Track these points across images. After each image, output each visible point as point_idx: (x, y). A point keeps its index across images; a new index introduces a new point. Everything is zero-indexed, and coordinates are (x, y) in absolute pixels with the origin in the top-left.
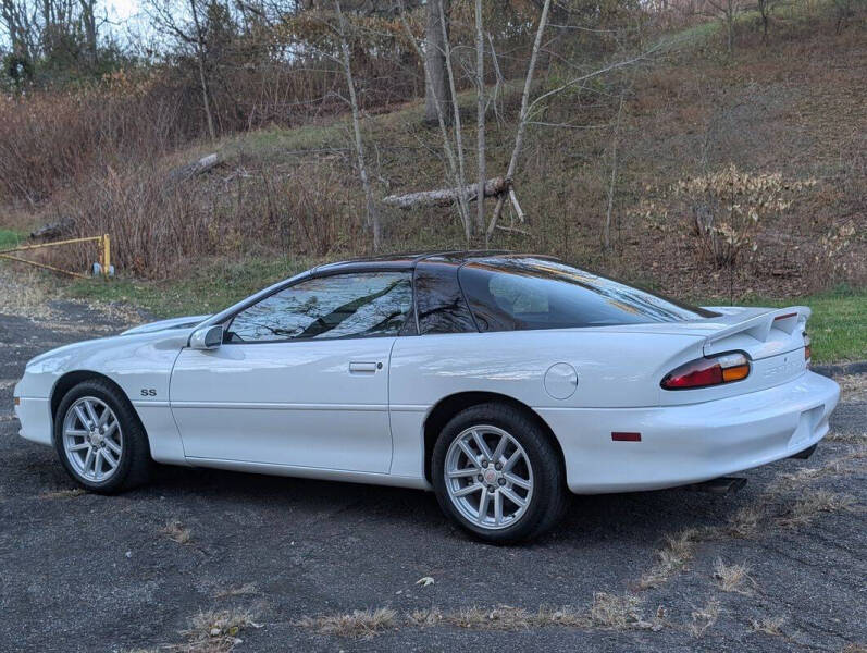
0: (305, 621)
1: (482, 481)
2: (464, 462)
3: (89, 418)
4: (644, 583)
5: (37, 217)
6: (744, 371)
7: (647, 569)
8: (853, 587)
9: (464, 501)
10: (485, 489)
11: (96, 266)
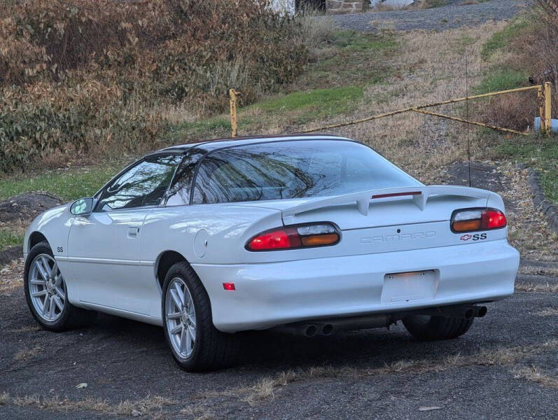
1: (182, 321)
3: (45, 270)
10: (183, 328)
11: (537, 120)
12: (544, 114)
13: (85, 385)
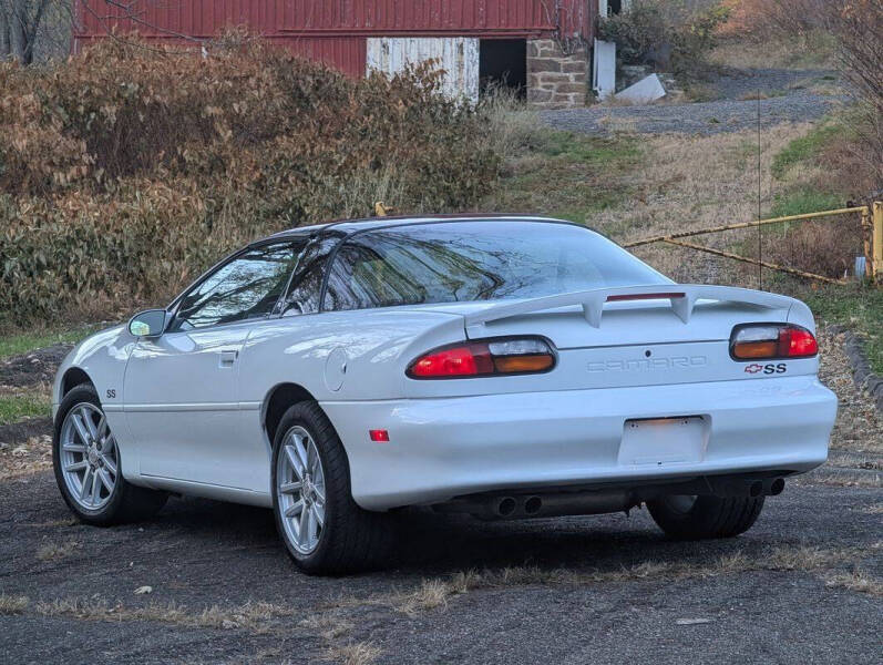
1: (303, 496)
6: (543, 360)
10: (304, 506)
11: (860, 261)
12: (871, 252)
13: (149, 589)
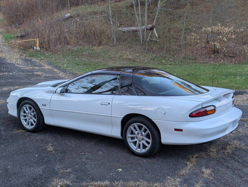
0: (84, 184)
1: (137, 138)
2: (132, 133)
3: (27, 110)
4: (181, 174)
5: (18, 30)
6: (214, 111)
7: (183, 168)
8: (241, 177)
9: (132, 144)
10: (138, 141)
12: (37, 46)
13: (121, 170)
